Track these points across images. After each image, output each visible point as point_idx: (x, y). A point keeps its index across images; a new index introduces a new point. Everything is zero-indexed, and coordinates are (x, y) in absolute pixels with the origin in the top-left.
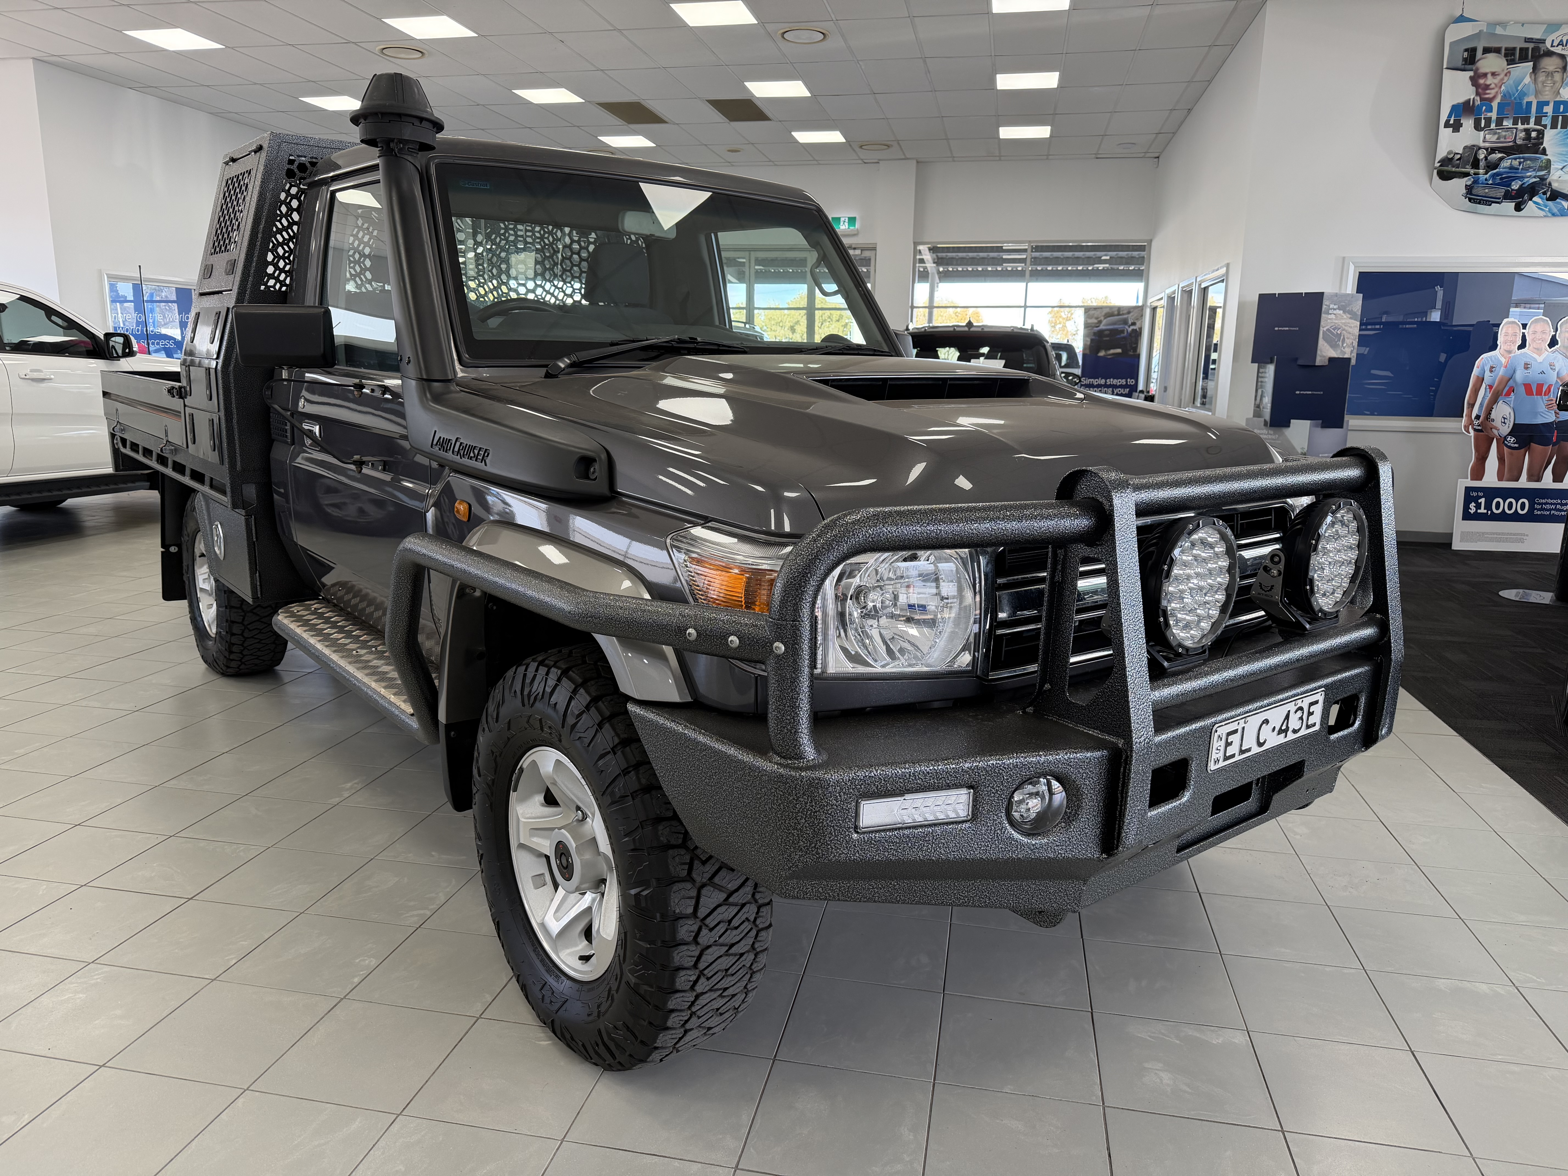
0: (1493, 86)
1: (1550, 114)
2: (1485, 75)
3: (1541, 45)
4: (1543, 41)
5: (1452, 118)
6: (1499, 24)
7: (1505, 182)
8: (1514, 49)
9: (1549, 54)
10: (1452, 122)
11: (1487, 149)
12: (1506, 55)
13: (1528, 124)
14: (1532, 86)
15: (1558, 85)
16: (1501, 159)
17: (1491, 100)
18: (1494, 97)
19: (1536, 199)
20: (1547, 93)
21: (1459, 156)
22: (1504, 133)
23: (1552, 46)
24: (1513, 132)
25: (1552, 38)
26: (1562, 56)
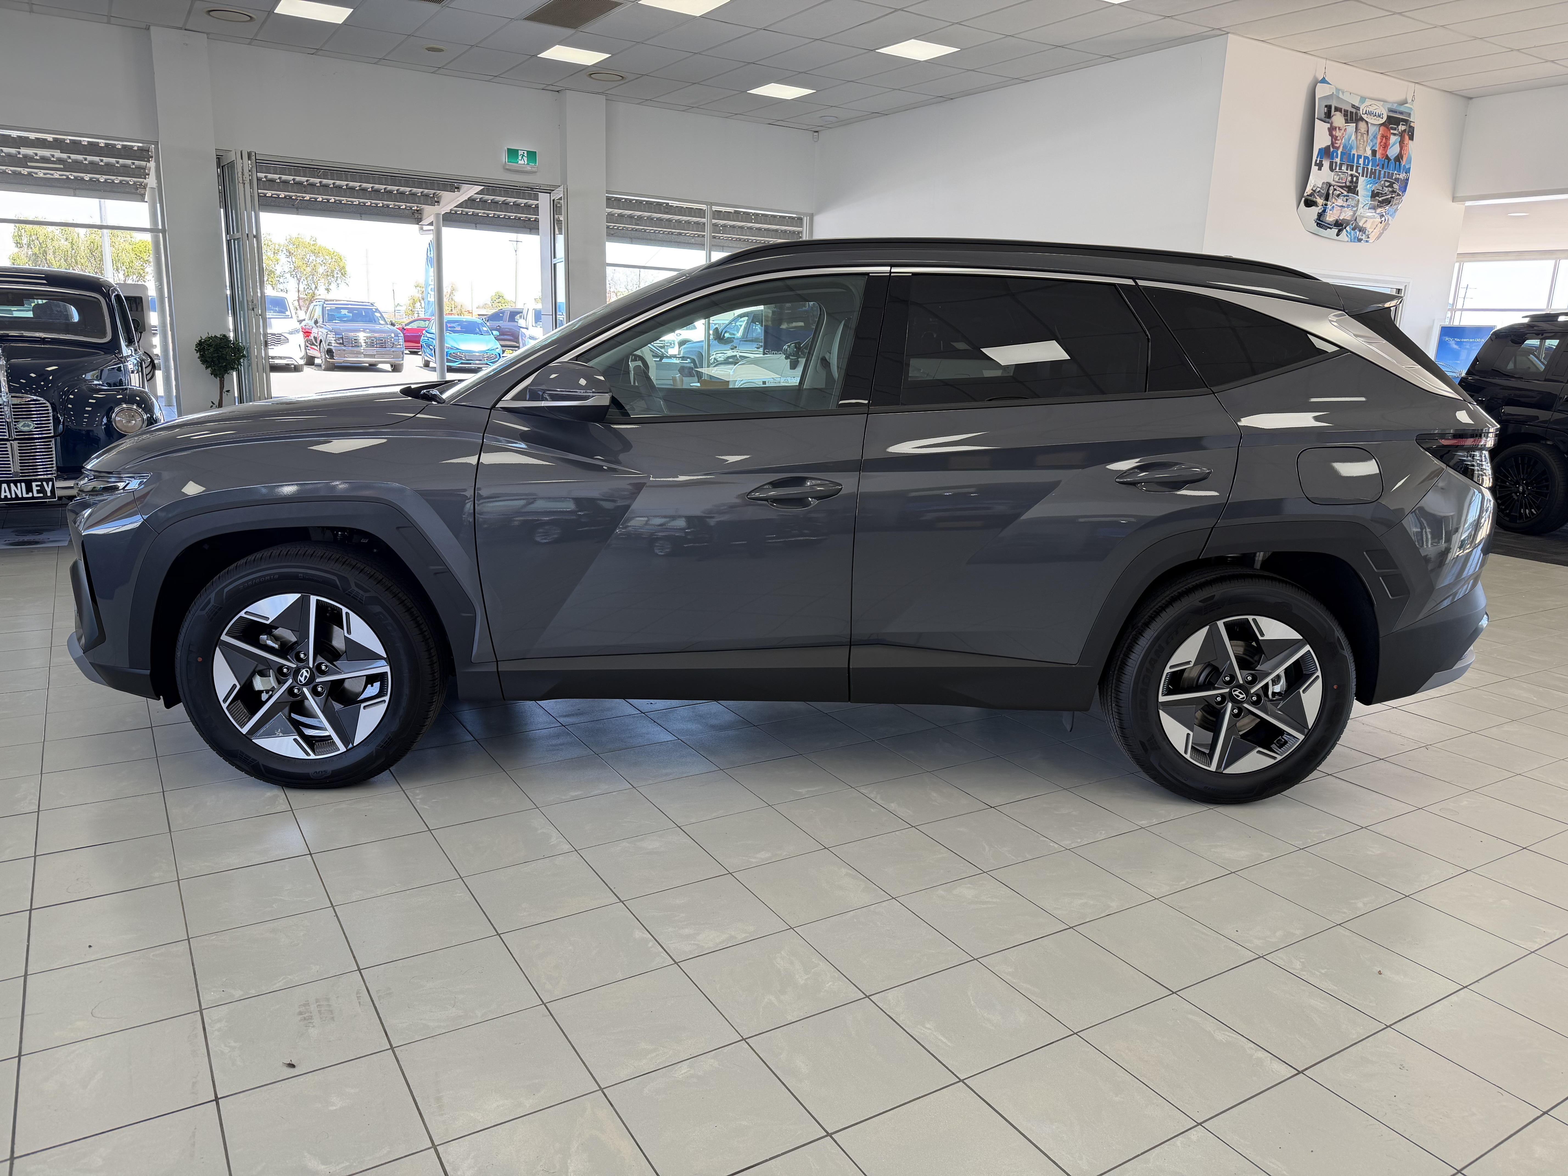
0: (1339, 138)
1: (1362, 165)
2: (1336, 128)
3: (1358, 111)
4: (1358, 109)
5: (1319, 159)
6: (1339, 90)
8: (1348, 111)
9: (1362, 119)
10: (1318, 162)
11: (1334, 187)
12: (1344, 116)
13: (1353, 171)
14: (1355, 141)
15: (1365, 143)
16: (1338, 196)
17: (1338, 148)
18: (1339, 146)
19: (1348, 228)
20: (1361, 149)
21: (1319, 189)
22: (1342, 176)
23: (1363, 114)
24: (1346, 175)
25: (1362, 108)
26: (1367, 122)
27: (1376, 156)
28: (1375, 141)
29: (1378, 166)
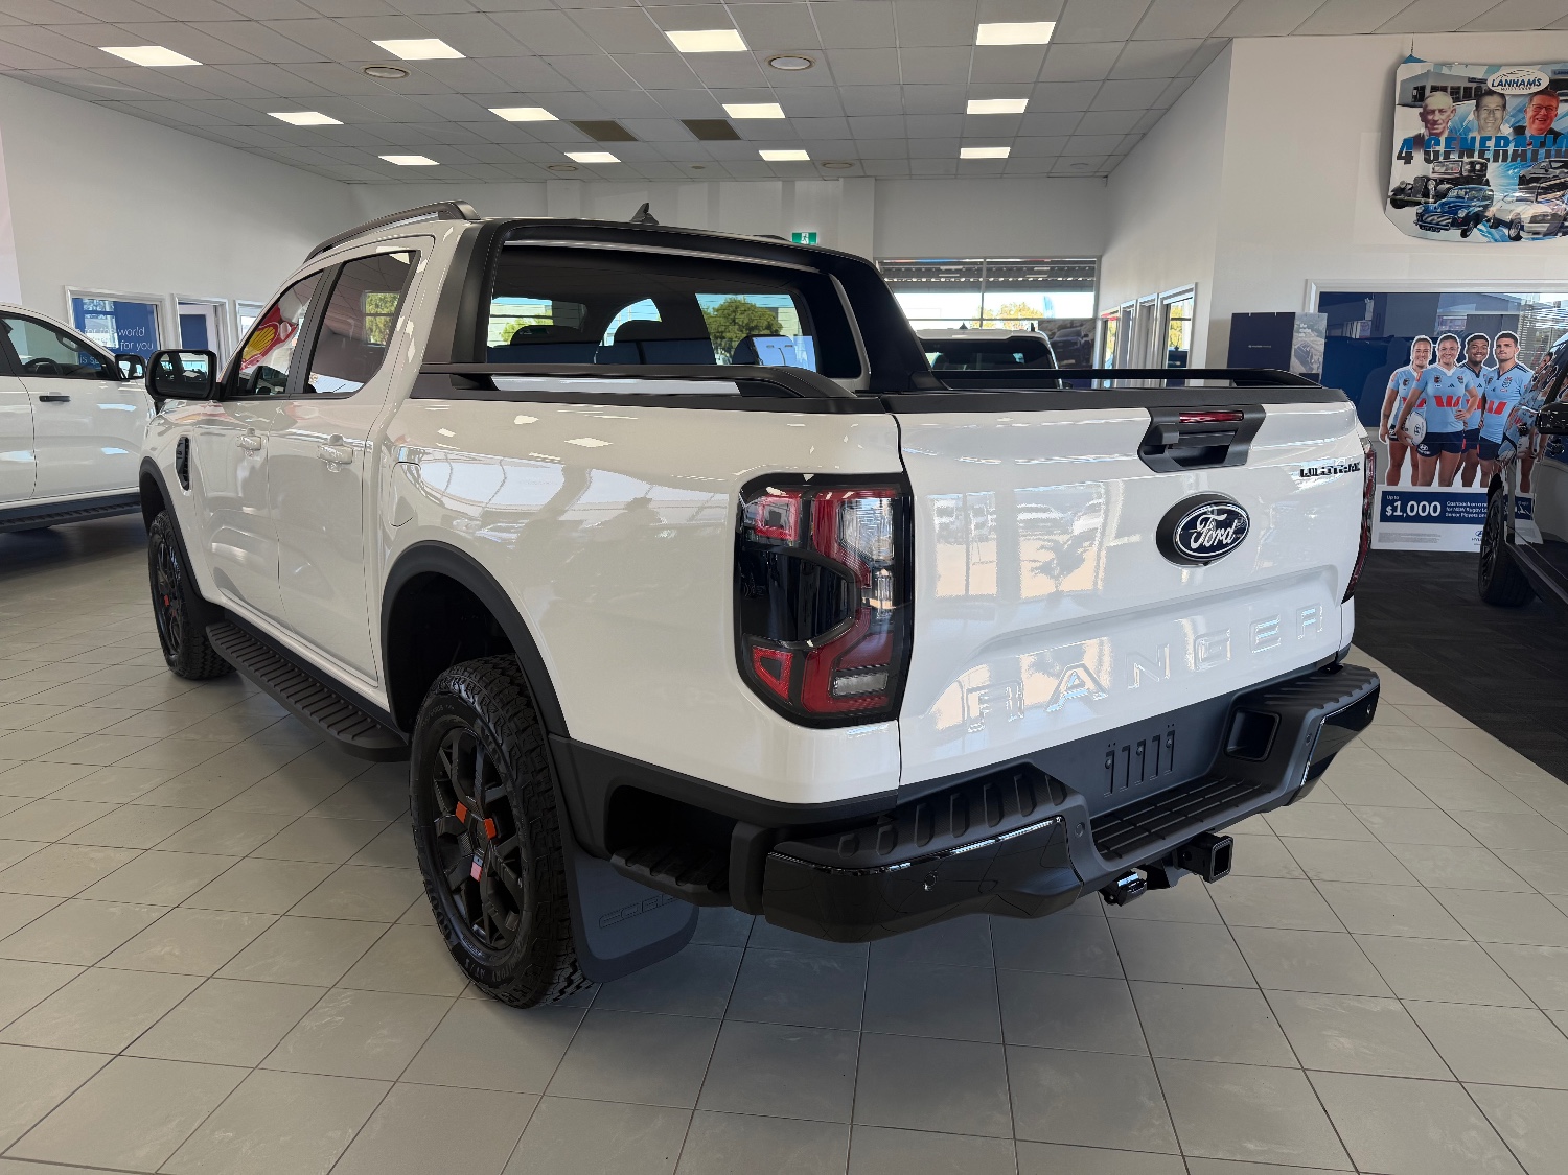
0: (1440, 122)
1: (1492, 148)
2: (1433, 112)
4: (1484, 81)
5: (1404, 151)
6: (1444, 64)
7: (1453, 210)
8: (1459, 88)
9: (1491, 93)
10: (1403, 154)
11: (1436, 180)
12: (1452, 94)
13: (1473, 157)
14: (1476, 122)
15: (1499, 121)
16: (1449, 189)
17: (1439, 134)
18: (1443, 132)
19: (1480, 226)
20: (1489, 129)
22: (1451, 166)
23: (1493, 86)
24: (1459, 165)
25: (1492, 81)
26: (1502, 96)
27: (1524, 133)
28: (1521, 116)
29: (1529, 145)
